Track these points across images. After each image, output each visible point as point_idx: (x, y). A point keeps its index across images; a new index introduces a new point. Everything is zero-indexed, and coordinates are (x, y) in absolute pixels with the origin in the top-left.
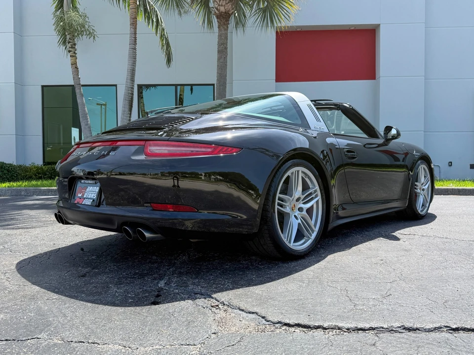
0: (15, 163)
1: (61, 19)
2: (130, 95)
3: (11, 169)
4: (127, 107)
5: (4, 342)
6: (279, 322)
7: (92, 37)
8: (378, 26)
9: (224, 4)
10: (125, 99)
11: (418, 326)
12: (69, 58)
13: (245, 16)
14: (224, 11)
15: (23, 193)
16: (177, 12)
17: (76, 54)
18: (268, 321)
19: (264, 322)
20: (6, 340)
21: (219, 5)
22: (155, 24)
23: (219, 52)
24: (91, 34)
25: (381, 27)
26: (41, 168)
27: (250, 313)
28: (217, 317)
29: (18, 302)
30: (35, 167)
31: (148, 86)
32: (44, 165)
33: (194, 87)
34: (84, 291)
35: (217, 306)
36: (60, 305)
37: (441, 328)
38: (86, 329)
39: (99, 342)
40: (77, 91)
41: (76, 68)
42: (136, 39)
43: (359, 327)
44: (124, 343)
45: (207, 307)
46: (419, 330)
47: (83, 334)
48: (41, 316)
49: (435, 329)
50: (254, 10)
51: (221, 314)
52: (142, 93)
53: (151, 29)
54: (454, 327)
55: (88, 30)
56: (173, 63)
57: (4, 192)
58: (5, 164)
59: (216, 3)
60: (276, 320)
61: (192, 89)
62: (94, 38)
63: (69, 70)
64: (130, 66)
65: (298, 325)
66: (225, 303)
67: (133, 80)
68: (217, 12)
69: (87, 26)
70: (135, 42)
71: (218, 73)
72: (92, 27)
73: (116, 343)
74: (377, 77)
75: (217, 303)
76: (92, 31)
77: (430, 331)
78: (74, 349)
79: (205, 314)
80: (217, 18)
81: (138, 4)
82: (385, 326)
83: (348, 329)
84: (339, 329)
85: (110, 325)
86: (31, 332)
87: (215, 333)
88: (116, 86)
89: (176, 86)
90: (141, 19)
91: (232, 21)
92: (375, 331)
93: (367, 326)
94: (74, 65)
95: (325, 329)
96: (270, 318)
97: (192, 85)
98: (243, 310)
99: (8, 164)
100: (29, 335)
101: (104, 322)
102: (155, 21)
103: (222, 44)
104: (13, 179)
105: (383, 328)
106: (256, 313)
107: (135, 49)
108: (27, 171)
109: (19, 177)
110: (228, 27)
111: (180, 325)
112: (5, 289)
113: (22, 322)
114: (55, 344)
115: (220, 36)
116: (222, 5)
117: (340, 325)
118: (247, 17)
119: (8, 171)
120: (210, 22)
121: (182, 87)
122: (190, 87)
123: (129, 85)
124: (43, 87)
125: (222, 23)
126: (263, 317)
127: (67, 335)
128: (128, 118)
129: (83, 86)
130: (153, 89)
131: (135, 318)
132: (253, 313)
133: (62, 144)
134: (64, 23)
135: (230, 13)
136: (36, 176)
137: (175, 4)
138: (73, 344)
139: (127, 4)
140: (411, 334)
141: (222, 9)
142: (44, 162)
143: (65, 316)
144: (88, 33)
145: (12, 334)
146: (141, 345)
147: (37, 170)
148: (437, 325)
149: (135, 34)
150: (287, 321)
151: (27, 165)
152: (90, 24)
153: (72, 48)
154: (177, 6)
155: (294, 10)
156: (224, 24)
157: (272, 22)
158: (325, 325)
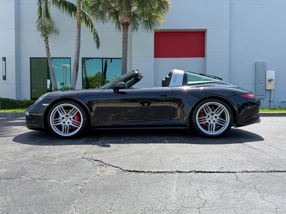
0: (15, 99)
1: (40, 23)
2: (77, 64)
3: (13, 102)
4: (75, 70)
5: (6, 180)
6: (127, 170)
7: (57, 33)
8: (206, 30)
9: (125, 18)
10: (74, 66)
11: (183, 171)
12: (45, 44)
13: (138, 24)
14: (126, 22)
15: (19, 115)
16: (101, 21)
17: (48, 42)
18: (122, 170)
19: (121, 170)
20: (7, 179)
21: (123, 19)
22: (91, 27)
23: (123, 42)
24: (57, 32)
25: (208, 30)
26: (30, 102)
27: (116, 167)
28: (101, 169)
29: (13, 165)
30: (26, 101)
31: (88, 59)
32: (31, 100)
33: (112, 59)
34: (44, 160)
35: (103, 165)
36: (32, 165)
37: (192, 171)
38: (42, 174)
39: (47, 179)
40: (49, 61)
41: (48, 49)
42: (80, 35)
43: (159, 171)
44: (58, 179)
45: (98, 166)
46: (183, 172)
47: (41, 176)
48: (23, 169)
49: (190, 172)
50: (141, 21)
51: (103, 168)
52: (84, 62)
53: (89, 29)
54: (197, 171)
55: (55, 30)
56: (100, 47)
57: (9, 114)
58: (10, 99)
59: (121, 18)
60: (126, 169)
61: (111, 60)
62: (58, 34)
63: (45, 50)
64: (77, 49)
65: (134, 171)
66: (107, 164)
67: (78, 56)
68: (122, 22)
69: (54, 28)
70: (80, 36)
71: (123, 53)
72: (57, 28)
73: (55, 179)
74: (205, 56)
75: (103, 164)
76: (57, 30)
77: (187, 172)
78: (36, 181)
79: (96, 168)
80: (122, 25)
81: (82, 16)
82: (170, 171)
83: (154, 172)
84: (151, 172)
85: (53, 173)
86: (18, 175)
87: (98, 175)
88: (70, 58)
89: (103, 59)
90: (83, 24)
91: (130, 27)
92: (165, 173)
93: (162, 171)
94: (48, 48)
95: (145, 172)
96: (123, 169)
97: (111, 59)
98: (113, 166)
99: (11, 99)
100: (17, 177)
101: (51, 171)
102: (91, 25)
103: (125, 39)
104: (14, 107)
105: (168, 171)
106: (118, 167)
107: (80, 40)
108: (22, 103)
109: (18, 106)
110: (127, 30)
111: (84, 172)
112: (8, 159)
113: (15, 172)
114: (28, 180)
115: (124, 34)
116: (124, 19)
117: (151, 171)
118: (139, 24)
119: (11, 103)
120: (119, 28)
121: (106, 59)
122: (110, 59)
123: (76, 59)
124: (31, 58)
125: (125, 28)
126: (121, 169)
127: (34, 176)
128: (76, 76)
129: (52, 58)
130: (90, 60)
131: (65, 170)
132: (117, 167)
133: (42, 89)
134: (42, 26)
135: (129, 23)
136: (27, 106)
137: (100, 17)
138: (36, 180)
139: (76, 16)
140: (180, 174)
141: (125, 21)
142: (31, 98)
143: (34, 169)
144: (55, 31)
145: (10, 176)
146: (65, 180)
147: (28, 102)
148: (191, 170)
149: (80, 32)
150: (130, 170)
151: (22, 100)
152: (56, 27)
153: (46, 39)
154: (102, 18)
155: (162, 22)
156: (126, 29)
157: (151, 28)
158: (145, 171)
